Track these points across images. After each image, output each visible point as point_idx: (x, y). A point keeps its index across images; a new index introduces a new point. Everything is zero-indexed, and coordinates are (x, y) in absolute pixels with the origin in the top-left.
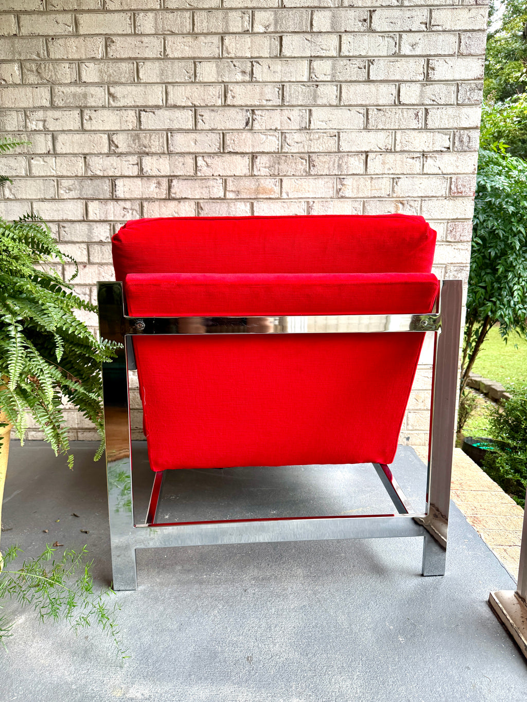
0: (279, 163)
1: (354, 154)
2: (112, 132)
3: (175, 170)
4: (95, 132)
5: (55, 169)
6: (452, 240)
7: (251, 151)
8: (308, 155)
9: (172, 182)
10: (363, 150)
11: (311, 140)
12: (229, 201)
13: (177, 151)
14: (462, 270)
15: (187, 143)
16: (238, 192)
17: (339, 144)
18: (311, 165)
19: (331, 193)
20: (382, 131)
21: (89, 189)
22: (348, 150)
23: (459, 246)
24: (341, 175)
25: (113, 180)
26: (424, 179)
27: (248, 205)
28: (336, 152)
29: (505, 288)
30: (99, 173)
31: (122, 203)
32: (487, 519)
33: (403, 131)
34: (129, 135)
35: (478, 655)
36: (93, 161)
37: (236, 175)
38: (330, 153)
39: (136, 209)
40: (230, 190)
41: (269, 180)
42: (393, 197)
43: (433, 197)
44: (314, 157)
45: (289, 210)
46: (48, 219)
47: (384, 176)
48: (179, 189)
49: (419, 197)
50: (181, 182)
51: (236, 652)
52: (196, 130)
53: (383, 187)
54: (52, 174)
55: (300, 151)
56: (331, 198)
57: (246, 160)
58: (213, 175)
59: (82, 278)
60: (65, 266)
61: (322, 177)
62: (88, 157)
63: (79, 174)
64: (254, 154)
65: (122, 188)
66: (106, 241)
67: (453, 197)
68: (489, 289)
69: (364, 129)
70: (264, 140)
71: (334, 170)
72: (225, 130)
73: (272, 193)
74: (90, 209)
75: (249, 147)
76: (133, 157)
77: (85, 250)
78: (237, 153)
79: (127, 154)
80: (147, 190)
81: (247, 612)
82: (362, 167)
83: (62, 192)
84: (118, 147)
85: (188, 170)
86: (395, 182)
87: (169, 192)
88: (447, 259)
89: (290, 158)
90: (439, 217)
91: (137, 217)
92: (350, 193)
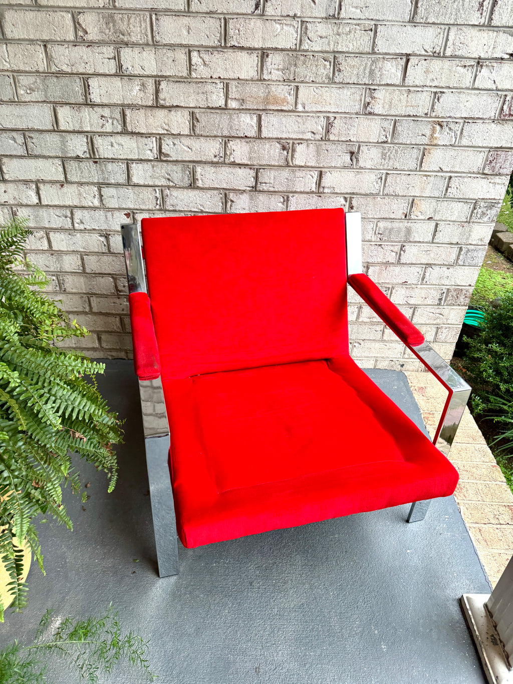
0: (295, 65)
1: (392, 57)
2: (77, 11)
3: (164, 68)
4: (55, 10)
5: (8, 60)
6: (490, 172)
7: (260, 46)
8: (333, 55)
9: (159, 84)
10: (404, 52)
11: (339, 35)
12: (231, 112)
13: (165, 42)
14: (493, 206)
15: (177, 31)
16: (243, 100)
17: (374, 42)
18: (336, 69)
19: (357, 107)
20: (433, 26)
21: (56, 88)
22: (384, 51)
23: (497, 179)
24: (372, 84)
25: (85, 78)
26: (472, 96)
27: (255, 118)
28: (369, 53)
30: (65, 68)
31: (99, 110)
32: (468, 486)
33: (459, 27)
34: (101, 16)
35: (446, 666)
36: (57, 51)
37: (240, 78)
38: (362, 53)
39: (117, 118)
40: (233, 97)
41: (282, 86)
42: (431, 117)
43: (479, 118)
44: (341, 58)
45: (305, 127)
46: (9, 127)
47: (425, 89)
48: (170, 94)
49: (462, 118)
50: (171, 85)
52: (189, 12)
53: (421, 103)
54: (5, 68)
55: (324, 49)
56: (357, 114)
57: (254, 59)
58: (211, 77)
59: (60, 198)
60: (39, 185)
61: (348, 86)
62: (49, 46)
63: (41, 70)
64: (265, 51)
65: (99, 90)
66: (83, 156)
67: (503, 120)
69: (409, 22)
70: (279, 30)
71: (364, 77)
72: (228, 14)
73: (285, 104)
74: (60, 116)
75: (259, 41)
76: (109, 48)
77: (60, 167)
78: (242, 48)
79: (101, 43)
80: (129, 94)
81: (253, 611)
82: (399, 75)
83: (22, 92)
84: (87, 33)
85: (180, 69)
86: (437, 98)
87: (157, 98)
88: (479, 194)
89: (310, 58)
90: (480, 145)
91: (119, 129)
92: (380, 109)
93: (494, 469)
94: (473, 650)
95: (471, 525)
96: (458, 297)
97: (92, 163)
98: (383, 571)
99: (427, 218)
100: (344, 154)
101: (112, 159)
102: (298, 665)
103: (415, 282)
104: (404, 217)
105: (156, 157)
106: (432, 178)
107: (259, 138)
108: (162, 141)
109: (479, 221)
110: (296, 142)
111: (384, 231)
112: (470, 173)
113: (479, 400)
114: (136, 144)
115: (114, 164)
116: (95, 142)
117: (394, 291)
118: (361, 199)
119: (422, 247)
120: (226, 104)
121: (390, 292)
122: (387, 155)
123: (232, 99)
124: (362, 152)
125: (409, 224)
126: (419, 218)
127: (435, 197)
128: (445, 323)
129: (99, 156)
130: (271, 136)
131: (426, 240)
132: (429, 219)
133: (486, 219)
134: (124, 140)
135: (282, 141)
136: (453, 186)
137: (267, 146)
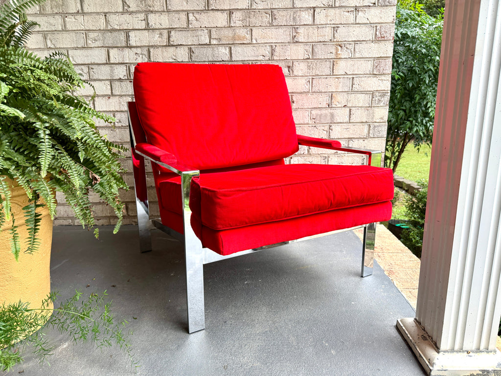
0: (249, 17)
1: (305, 9)
3: (173, 24)
5: (83, 24)
6: (377, 73)
7: (228, 8)
8: (270, 10)
9: (170, 33)
10: (311, 6)
12: (213, 46)
13: (174, 10)
14: (385, 95)
15: (181, 3)
16: (220, 39)
17: (293, 2)
18: (273, 18)
19: (288, 39)
21: (110, 39)
22: (300, 6)
23: (383, 77)
24: (295, 25)
25: (127, 32)
26: (356, 28)
27: (228, 49)
29: (419, 111)
30: (117, 27)
31: (135, 50)
32: (399, 272)
35: (386, 361)
36: (111, 18)
37: (218, 26)
38: (287, 9)
39: (145, 54)
41: (243, 30)
42: (334, 42)
43: (363, 41)
44: (275, 12)
45: (258, 52)
46: (80, 63)
47: (327, 26)
48: (176, 38)
49: (353, 41)
50: (177, 33)
51: (216, 363)
53: (326, 34)
54: (82, 29)
55: (265, 7)
56: (289, 43)
57: (225, 15)
58: (201, 27)
59: (107, 106)
60: (95, 98)
61: (281, 27)
62: (108, 15)
63: (102, 29)
64: (231, 11)
65: (135, 38)
66: (123, 78)
67: (378, 41)
68: (407, 111)
71: (290, 21)
73: (245, 39)
74: (111, 55)
75: (227, 5)
76: (141, 14)
77: (108, 86)
78: (218, 10)
79: (136, 12)
80: (152, 40)
81: (225, 336)
82: (311, 19)
83: (90, 42)
84: (130, 7)
85: (182, 23)
86: (335, 30)
87: (169, 41)
88: (374, 88)
89: (257, 13)
90: (368, 57)
91: (146, 60)
92: (303, 39)
95: (403, 289)
97: (128, 82)
98: (332, 313)
99: (343, 106)
100: (284, 68)
104: (328, 107)
106: (341, 79)
107: (231, 61)
109: (377, 105)
110: (253, 62)
111: (316, 117)
112: (365, 74)
116: (131, 69)
117: (329, 159)
118: (298, 96)
119: (343, 126)
121: (327, 160)
122: (311, 67)
123: (213, 39)
124: (295, 65)
125: (332, 111)
126: (337, 106)
127: (346, 92)
129: (133, 77)
130: (238, 59)
131: (344, 121)
133: (382, 104)
135: (245, 62)
136: (356, 83)
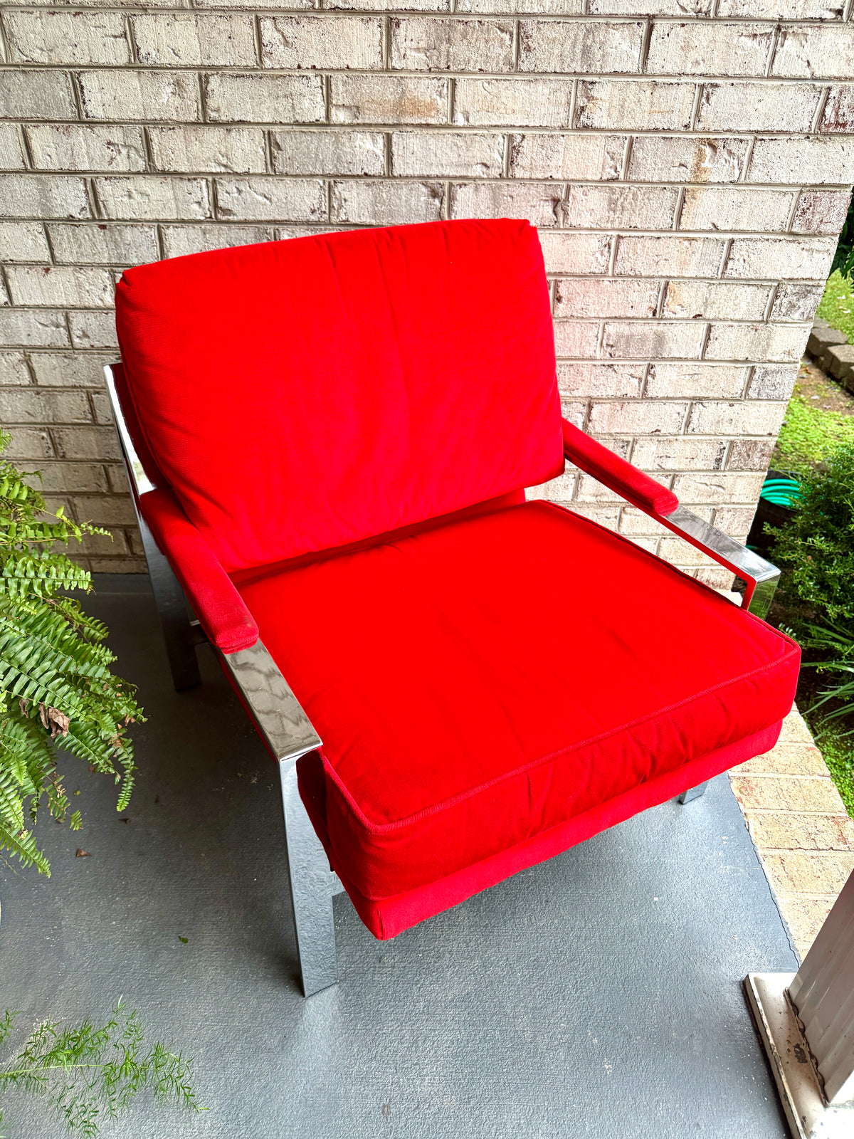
0: (449, 41)
1: (622, 21)
3: (213, 52)
6: (803, 230)
7: (385, 7)
8: (516, 20)
9: (207, 82)
10: (644, 12)
12: (337, 129)
13: (213, 4)
14: (810, 292)
16: (358, 108)
18: (522, 47)
19: (563, 116)
21: (25, 94)
22: (609, 11)
23: (815, 244)
24: (587, 73)
25: (75, 73)
26: (769, 91)
27: (381, 141)
30: (39, 56)
31: (103, 132)
32: (763, 784)
35: (715, 1099)
36: (21, 25)
37: (351, 67)
38: (568, 16)
39: (136, 146)
40: (340, 103)
41: (427, 81)
42: (695, 132)
43: (781, 132)
44: (530, 25)
45: (470, 154)
47: (684, 79)
48: (226, 99)
49: (751, 132)
50: (229, 82)
53: (677, 106)
55: (499, 10)
56: (562, 128)
57: (372, 32)
58: (299, 67)
59: (46, 294)
60: (6, 269)
61: (544, 77)
62: (7, 16)
64: (393, 16)
65: (99, 96)
66: (81, 217)
67: (825, 134)
71: (572, 60)
73: (433, 113)
74: (35, 145)
76: (113, 17)
77: (40, 236)
78: (351, 12)
79: (96, 8)
80: (153, 101)
81: (382, 1007)
82: (637, 55)
85: (242, 53)
86: (705, 95)
87: (203, 107)
88: (784, 272)
89: (474, 28)
90: (785, 181)
91: (141, 165)
92: (604, 119)
93: (810, 753)
94: (764, 1070)
95: (766, 852)
96: (748, 455)
97: (97, 229)
98: (610, 935)
99: (692, 316)
100: (542, 202)
101: (131, 220)
102: (457, 1101)
103: (674, 431)
104: (651, 315)
105: (208, 215)
106: (700, 244)
107: (389, 177)
108: (218, 187)
109: (784, 319)
110: (455, 182)
111: (618, 341)
112: (766, 232)
113: (791, 634)
114: (171, 192)
115: (135, 229)
116: (99, 190)
117: (637, 447)
118: (575, 284)
119: (685, 368)
120: (328, 117)
121: (629, 448)
122: (619, 203)
123: (338, 106)
124: (574, 198)
125: (661, 328)
126: (677, 316)
127: (705, 278)
128: (728, 501)
129: (108, 215)
130: (410, 172)
131: (690, 356)
132: (695, 317)
133: (796, 316)
134: (151, 186)
135: (430, 181)
136: (737, 256)
137: (405, 190)
